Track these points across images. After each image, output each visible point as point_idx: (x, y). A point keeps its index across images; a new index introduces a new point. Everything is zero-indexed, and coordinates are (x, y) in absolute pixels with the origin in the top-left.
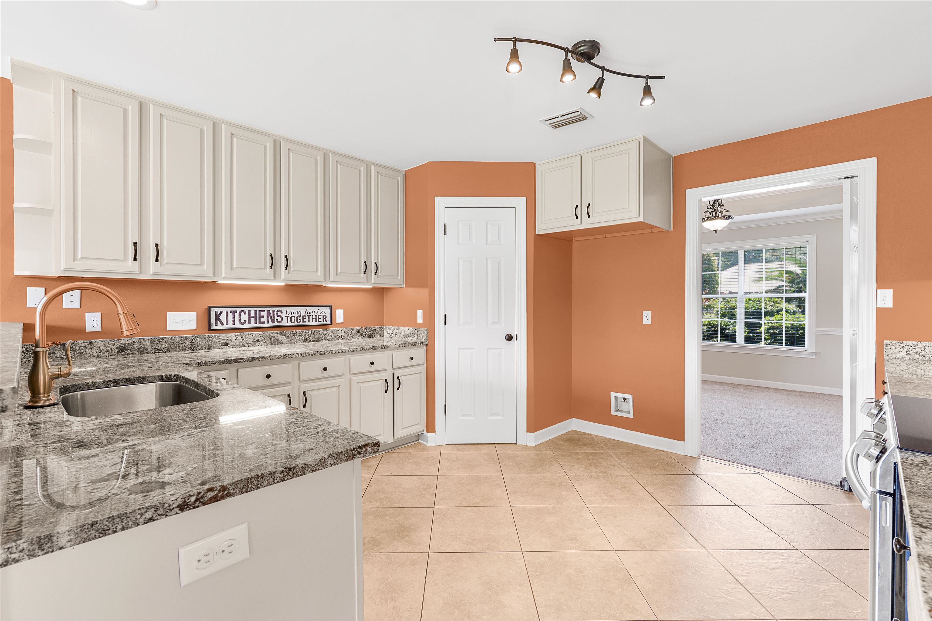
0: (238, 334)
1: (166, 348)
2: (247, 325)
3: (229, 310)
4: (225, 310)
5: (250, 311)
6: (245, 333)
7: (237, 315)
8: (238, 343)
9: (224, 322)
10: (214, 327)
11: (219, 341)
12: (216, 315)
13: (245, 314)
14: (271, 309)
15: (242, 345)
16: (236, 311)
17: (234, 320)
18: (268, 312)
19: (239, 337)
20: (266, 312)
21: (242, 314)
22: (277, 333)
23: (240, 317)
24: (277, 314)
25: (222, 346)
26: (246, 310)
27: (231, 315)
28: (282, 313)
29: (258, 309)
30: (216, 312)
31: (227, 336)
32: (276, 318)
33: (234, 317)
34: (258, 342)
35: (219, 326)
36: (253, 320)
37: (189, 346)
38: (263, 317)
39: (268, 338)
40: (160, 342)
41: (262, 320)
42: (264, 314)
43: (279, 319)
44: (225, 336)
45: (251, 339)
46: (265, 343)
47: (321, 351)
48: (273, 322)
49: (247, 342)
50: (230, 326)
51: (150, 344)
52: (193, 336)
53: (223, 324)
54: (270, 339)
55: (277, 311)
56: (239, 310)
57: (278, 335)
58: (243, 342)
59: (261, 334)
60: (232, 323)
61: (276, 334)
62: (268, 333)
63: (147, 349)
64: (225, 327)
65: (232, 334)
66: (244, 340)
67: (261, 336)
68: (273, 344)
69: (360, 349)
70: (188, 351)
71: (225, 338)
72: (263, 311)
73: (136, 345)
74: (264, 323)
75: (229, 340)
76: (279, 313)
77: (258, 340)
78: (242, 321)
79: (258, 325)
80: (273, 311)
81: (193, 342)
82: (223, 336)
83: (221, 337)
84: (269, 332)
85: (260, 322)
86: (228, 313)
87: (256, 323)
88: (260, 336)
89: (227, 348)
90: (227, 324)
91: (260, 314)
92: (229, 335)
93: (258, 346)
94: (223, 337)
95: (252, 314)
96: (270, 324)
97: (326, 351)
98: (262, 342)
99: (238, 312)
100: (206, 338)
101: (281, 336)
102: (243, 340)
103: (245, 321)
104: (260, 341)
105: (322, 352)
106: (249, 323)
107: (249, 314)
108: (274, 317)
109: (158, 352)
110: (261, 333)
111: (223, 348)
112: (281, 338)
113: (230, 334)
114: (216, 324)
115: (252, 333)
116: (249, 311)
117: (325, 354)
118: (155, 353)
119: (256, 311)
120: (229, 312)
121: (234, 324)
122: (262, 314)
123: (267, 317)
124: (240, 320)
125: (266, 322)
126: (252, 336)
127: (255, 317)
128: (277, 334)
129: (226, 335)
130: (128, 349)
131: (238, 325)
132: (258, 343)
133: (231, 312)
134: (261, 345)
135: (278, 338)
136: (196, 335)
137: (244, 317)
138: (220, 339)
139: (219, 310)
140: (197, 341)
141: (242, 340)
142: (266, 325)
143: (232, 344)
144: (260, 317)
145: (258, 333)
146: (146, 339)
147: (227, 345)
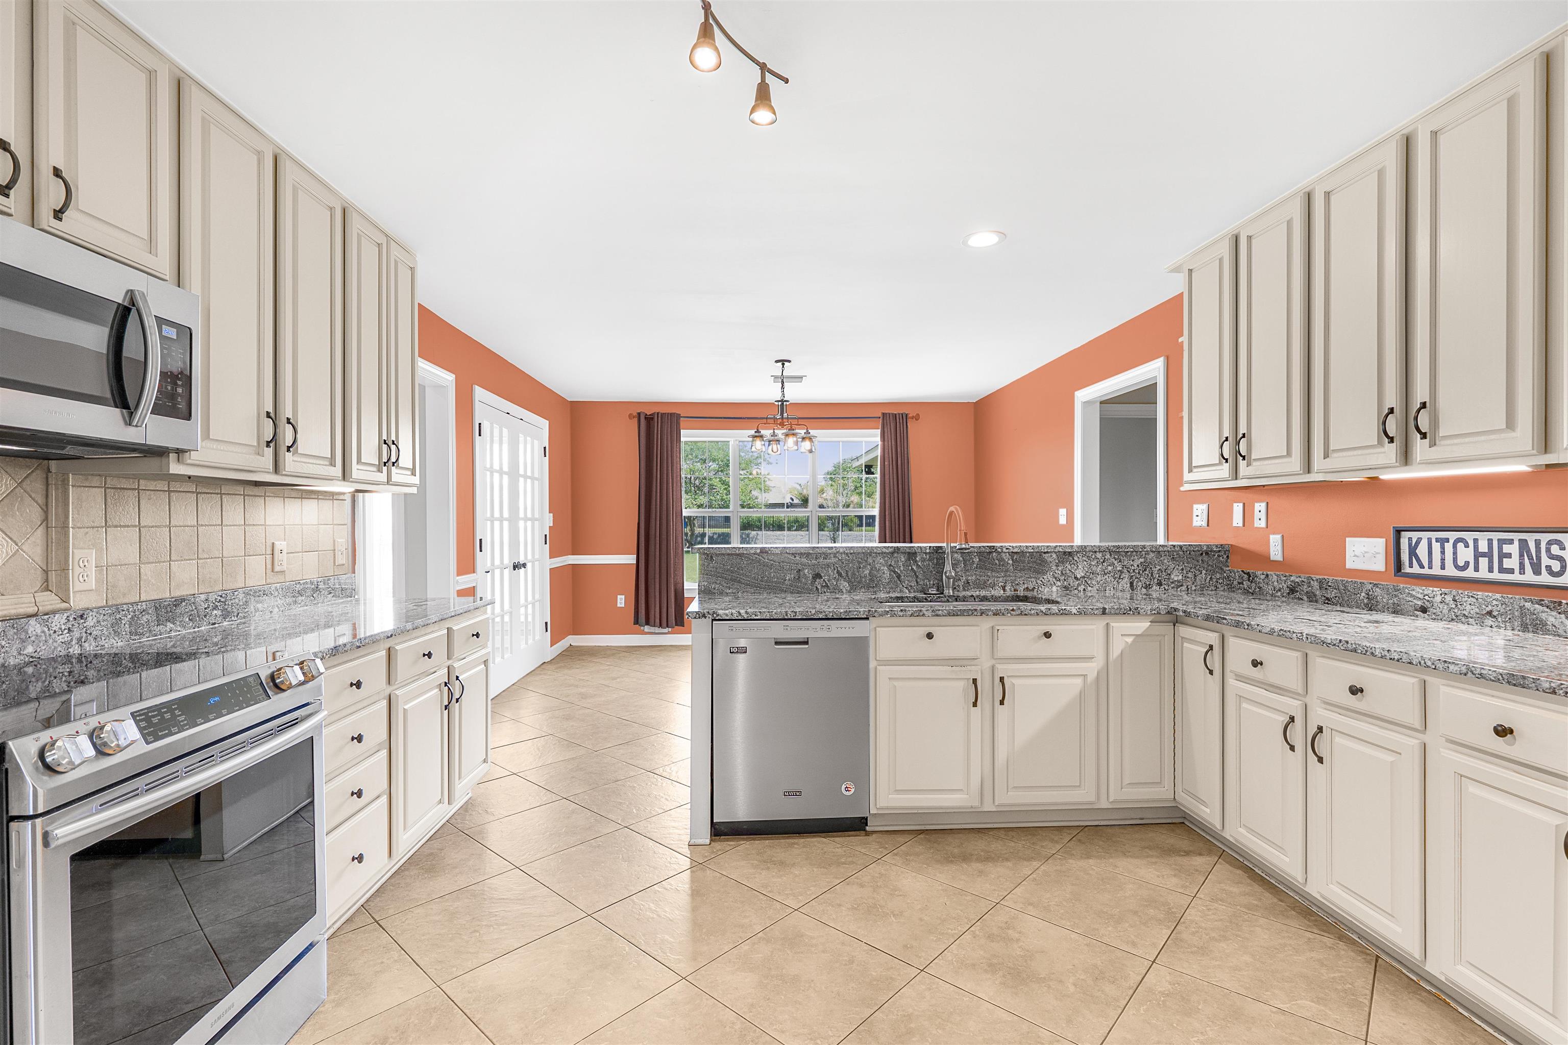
0: (1446, 591)
1: (1336, 597)
2: (1470, 573)
3: (1434, 535)
4: (1425, 535)
5: (1477, 539)
6: (1460, 592)
7: (1449, 547)
8: (1445, 611)
9: (1425, 561)
10: (1407, 569)
11: (1410, 599)
12: (1410, 545)
13: (1467, 546)
14: (1531, 539)
15: (1454, 617)
16: (1447, 540)
17: (1443, 560)
18: (1523, 544)
19: (1449, 599)
20: (1516, 543)
21: (1460, 545)
22: (1540, 603)
23: (1455, 553)
24: (1548, 550)
25: (1416, 612)
26: (1469, 536)
27: (1436, 547)
28: (1564, 549)
29: (1495, 536)
30: (1410, 539)
31: (1426, 592)
32: (1545, 561)
33: (1443, 552)
34: (1490, 616)
35: (1416, 569)
36: (1483, 562)
37: (1366, 601)
38: (1509, 556)
39: (1516, 613)
40: (1330, 586)
41: (1507, 563)
42: (1513, 549)
43: (1556, 566)
44: (1421, 591)
45: (1473, 607)
46: (1508, 624)
47: (1347, 642)
48: (1537, 571)
49: (1464, 612)
50: (1436, 571)
51: (1318, 587)
52: (1371, 583)
53: (1422, 567)
54: (1523, 615)
55: (1550, 543)
56: (1453, 536)
57: (1545, 609)
58: (1456, 611)
59: (1497, 600)
60: (1440, 564)
61: (1537, 606)
62: (1518, 599)
63: (1315, 595)
64: (1426, 571)
65: (1435, 589)
66: (1459, 606)
67: (1497, 603)
68: (1531, 630)
69: (1456, 668)
70: (1363, 609)
71: (1421, 596)
72: (1511, 542)
73: (1305, 587)
74: (1511, 571)
75: (1428, 601)
76: (1555, 550)
77: (1490, 613)
78: (1461, 563)
79: (1496, 576)
80: (1538, 543)
81: (1370, 593)
82: (1418, 590)
83: (1414, 593)
84: (1517, 597)
85: (1502, 570)
86: (1431, 541)
87: (1491, 570)
88: (1495, 602)
89: (1424, 618)
90: (1430, 567)
91: (1500, 549)
92: (1429, 591)
93: (1491, 627)
94: (1418, 592)
95: (1483, 547)
96: (1529, 577)
97: (1359, 645)
98: (1500, 619)
99: (1451, 541)
100: (1390, 591)
101: (1554, 613)
102: (1456, 605)
103: (1467, 564)
104: (1495, 617)
105: (1349, 645)
106: (1476, 569)
107: (1476, 547)
108: (1539, 558)
109: (1328, 603)
110: (1498, 596)
111: (1417, 616)
112: (1553, 620)
113: (1431, 589)
114: (1411, 566)
115: (1475, 593)
116: (1476, 541)
117: (1355, 651)
118: (1325, 603)
119: (1490, 541)
120: (1434, 541)
121: (1443, 567)
122: (1506, 549)
123: (1521, 555)
124: (1455, 560)
125: (1517, 570)
126: (1475, 600)
127: (1489, 555)
128: (1542, 605)
129: (1424, 590)
130: (1297, 592)
131: (1450, 571)
132: (1489, 621)
133: (1437, 540)
134: (1499, 627)
135: (1544, 616)
136: (1376, 582)
137: (1466, 555)
138: (1412, 596)
139: (1415, 535)
140: (1376, 594)
141: (1454, 606)
142: (1516, 577)
143: (1435, 611)
144: (1503, 556)
145: (1490, 594)
146: (1314, 579)
147: (1424, 610)
